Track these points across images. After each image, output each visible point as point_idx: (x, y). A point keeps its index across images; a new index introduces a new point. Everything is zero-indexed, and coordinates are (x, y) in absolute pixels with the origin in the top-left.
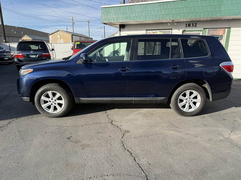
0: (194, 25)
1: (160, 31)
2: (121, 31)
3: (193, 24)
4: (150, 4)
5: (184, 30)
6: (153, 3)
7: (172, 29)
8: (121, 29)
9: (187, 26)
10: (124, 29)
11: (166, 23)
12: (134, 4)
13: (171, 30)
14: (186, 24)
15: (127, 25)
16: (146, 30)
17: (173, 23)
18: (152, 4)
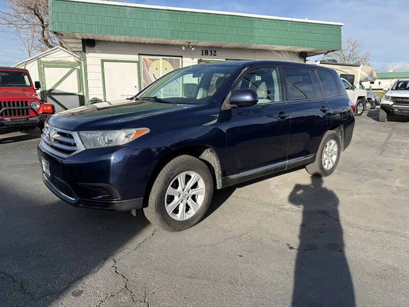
0: (213, 53)
1: (163, 59)
2: (87, 51)
3: (211, 51)
4: (153, 9)
5: (201, 60)
6: (159, 9)
7: (182, 57)
8: (87, 48)
9: (204, 54)
10: (92, 48)
11: (180, 46)
12: (124, 4)
13: (180, 58)
14: (202, 51)
15: (99, 41)
16: (139, 54)
17: (189, 46)
18: (157, 11)
